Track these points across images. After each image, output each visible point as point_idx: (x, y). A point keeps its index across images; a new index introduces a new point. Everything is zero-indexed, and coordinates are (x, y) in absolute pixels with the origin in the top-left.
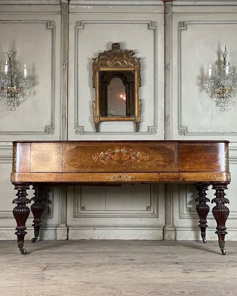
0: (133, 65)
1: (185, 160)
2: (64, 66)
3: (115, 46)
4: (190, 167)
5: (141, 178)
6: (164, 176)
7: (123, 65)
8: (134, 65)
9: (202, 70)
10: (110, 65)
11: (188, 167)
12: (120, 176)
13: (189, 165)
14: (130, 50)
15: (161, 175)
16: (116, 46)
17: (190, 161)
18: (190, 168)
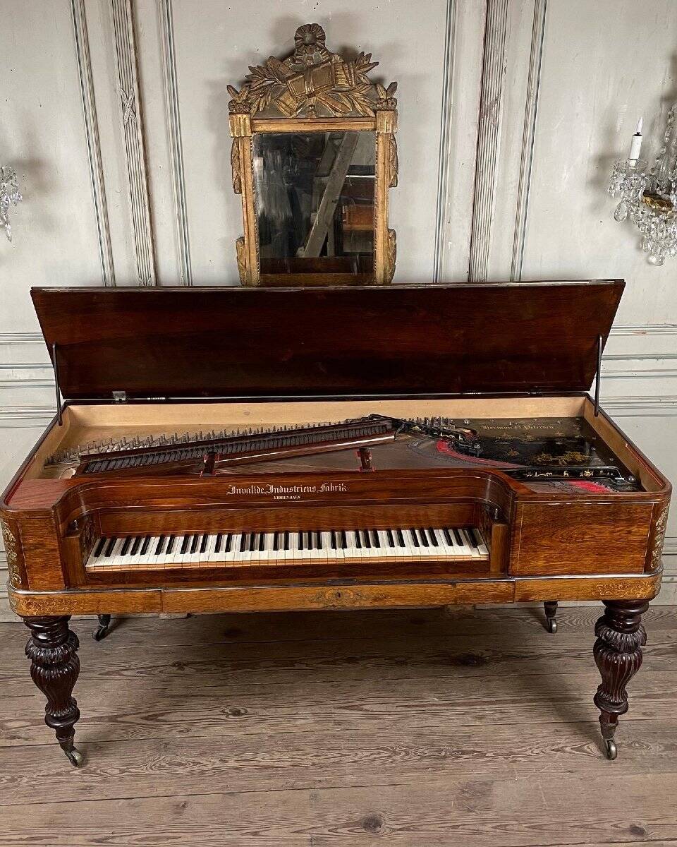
0: (372, 114)
1: (535, 544)
2: (128, 110)
3: (308, 37)
4: (548, 562)
5: (399, 597)
6: (469, 590)
7: (336, 111)
8: (375, 113)
9: (610, 133)
10: (291, 114)
11: (541, 563)
12: (339, 594)
13: (545, 557)
14: (363, 53)
15: (459, 590)
16: (311, 36)
17: (550, 548)
18: (546, 566)
